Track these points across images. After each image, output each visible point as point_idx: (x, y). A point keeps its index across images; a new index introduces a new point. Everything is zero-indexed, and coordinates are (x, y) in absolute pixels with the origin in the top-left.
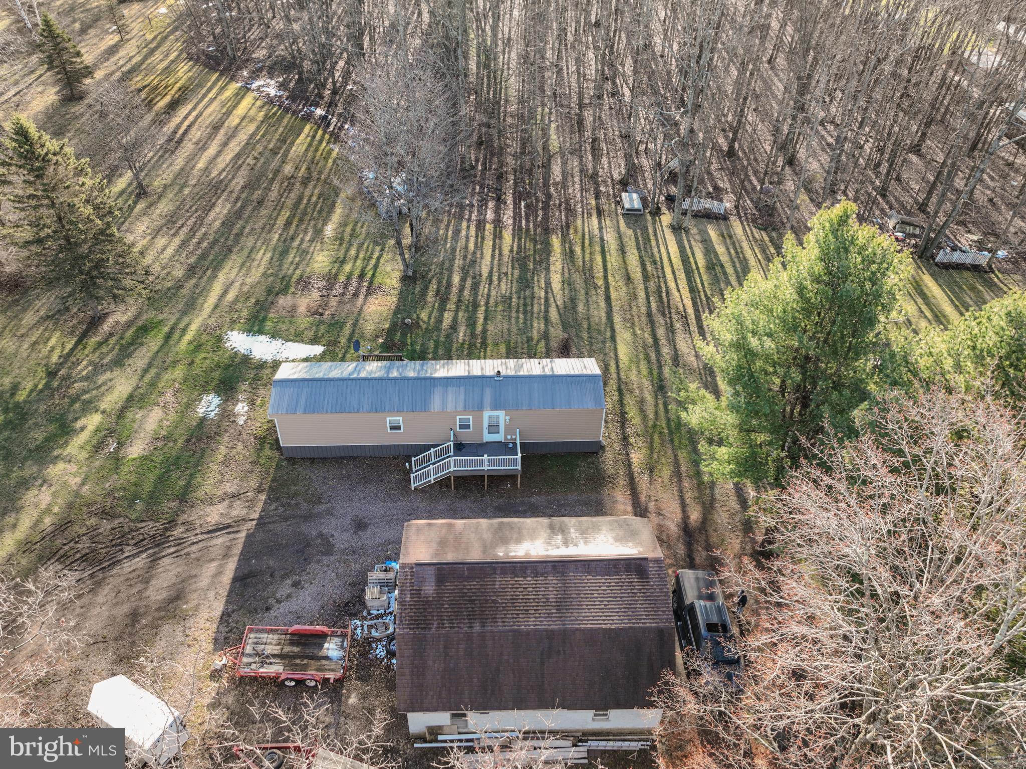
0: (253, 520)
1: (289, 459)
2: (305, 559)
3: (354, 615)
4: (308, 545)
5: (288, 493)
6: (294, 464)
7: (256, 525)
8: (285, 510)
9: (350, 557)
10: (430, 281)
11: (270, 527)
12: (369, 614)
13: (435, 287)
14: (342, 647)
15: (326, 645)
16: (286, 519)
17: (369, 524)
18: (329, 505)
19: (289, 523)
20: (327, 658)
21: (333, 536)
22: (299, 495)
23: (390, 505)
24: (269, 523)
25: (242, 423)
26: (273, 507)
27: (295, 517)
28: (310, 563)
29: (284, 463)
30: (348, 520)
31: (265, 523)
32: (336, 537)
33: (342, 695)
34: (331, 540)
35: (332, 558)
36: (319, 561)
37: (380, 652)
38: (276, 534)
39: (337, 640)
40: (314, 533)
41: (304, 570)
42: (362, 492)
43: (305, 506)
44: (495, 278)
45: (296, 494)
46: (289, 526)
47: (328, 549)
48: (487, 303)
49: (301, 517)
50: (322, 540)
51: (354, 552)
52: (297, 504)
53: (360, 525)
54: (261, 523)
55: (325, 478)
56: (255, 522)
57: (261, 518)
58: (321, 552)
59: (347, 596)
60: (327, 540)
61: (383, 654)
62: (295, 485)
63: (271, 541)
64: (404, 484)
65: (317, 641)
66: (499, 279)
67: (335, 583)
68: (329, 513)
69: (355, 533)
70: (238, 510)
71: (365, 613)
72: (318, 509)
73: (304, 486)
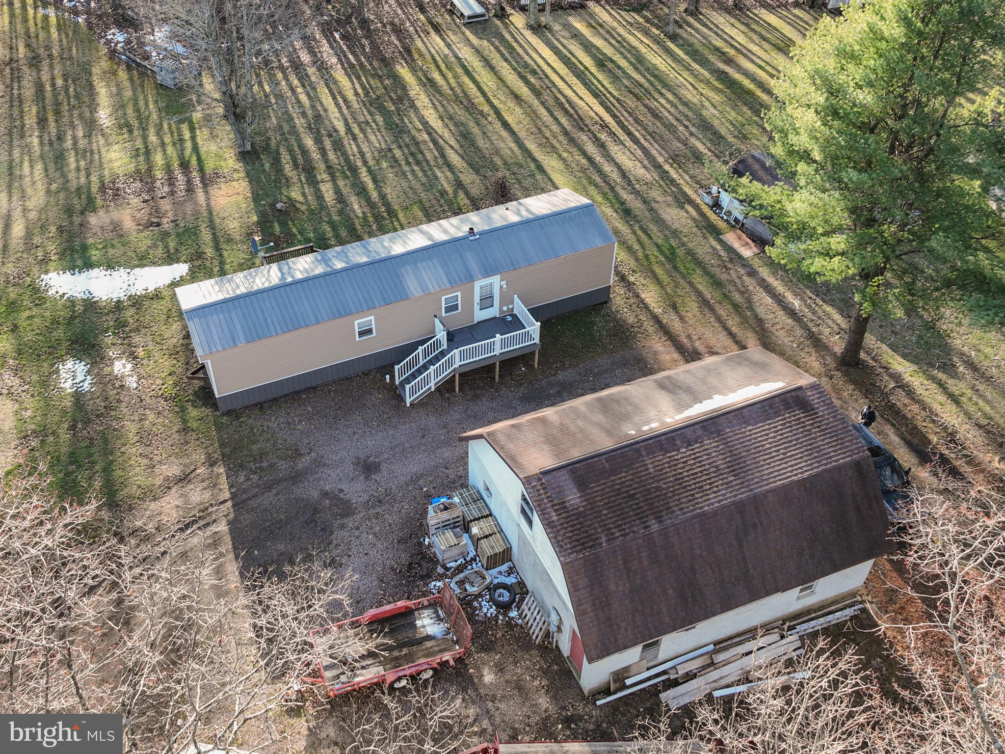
0: (225, 501)
1: (229, 413)
2: (322, 530)
3: (428, 576)
4: (316, 511)
5: (251, 456)
6: (237, 417)
7: (234, 506)
8: (261, 477)
9: (379, 510)
10: (278, 153)
11: (253, 503)
12: (447, 569)
13: (288, 157)
14: (439, 619)
15: (419, 623)
16: (269, 488)
17: (379, 463)
18: (313, 455)
19: (274, 491)
20: (429, 638)
21: (341, 491)
22: (267, 453)
23: (391, 432)
24: (248, 499)
25: (135, 385)
26: (242, 479)
27: (279, 482)
28: (332, 533)
29: (225, 419)
30: (349, 468)
31: (244, 501)
32: (346, 491)
33: (471, 676)
34: (342, 495)
35: (358, 518)
36: (342, 527)
37: (487, 609)
38: (266, 510)
39: (426, 612)
40: (315, 494)
41: (330, 543)
42: (348, 427)
43: (282, 465)
44: (356, 131)
45: (262, 454)
46: (277, 494)
47: (346, 509)
48: (365, 163)
49: (286, 479)
50: (331, 499)
51: (379, 501)
52: (271, 466)
53: (369, 468)
54: (239, 501)
55: (289, 423)
56: (229, 504)
57: (233, 496)
58: (338, 514)
59: (405, 558)
60: (336, 497)
61: (493, 610)
62: (254, 443)
63: (265, 521)
64: (394, 402)
65: (403, 622)
66: (363, 131)
67: (379, 544)
68: (319, 463)
69: (367, 478)
70: (197, 495)
71: (440, 570)
72: (302, 463)
73: (268, 440)
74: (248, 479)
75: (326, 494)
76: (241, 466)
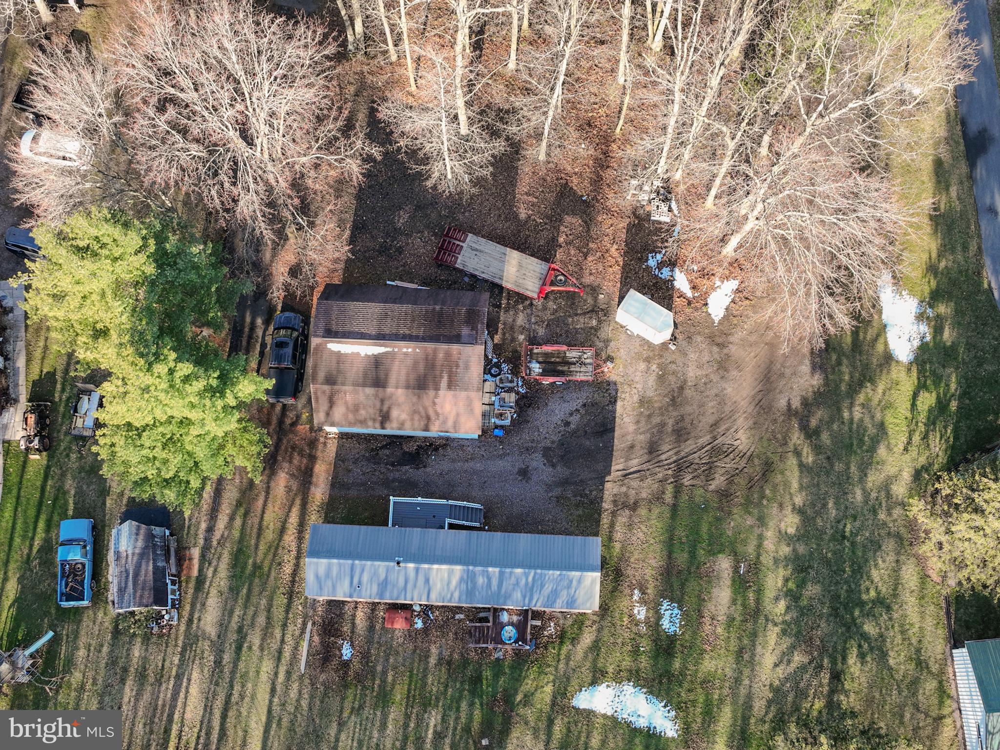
0: (608, 482)
4: (562, 457)
5: (584, 507)
7: (604, 477)
8: (584, 490)
9: (530, 445)
11: (594, 475)
14: (530, 370)
15: (541, 371)
16: (581, 481)
17: (517, 474)
18: (550, 495)
19: (579, 478)
20: (539, 363)
21: (544, 465)
22: (575, 505)
24: (595, 479)
26: (594, 493)
27: (575, 483)
28: (559, 441)
30: (534, 478)
31: (599, 478)
32: (542, 463)
34: (545, 462)
35: (543, 444)
36: (553, 442)
38: (588, 468)
40: (559, 468)
41: (563, 435)
43: (569, 494)
46: (579, 475)
47: (546, 451)
49: (571, 483)
50: (552, 461)
51: (528, 450)
52: (575, 496)
53: (524, 473)
54: (602, 479)
56: (607, 479)
57: (603, 483)
58: (553, 451)
59: (530, 411)
60: (548, 461)
61: (503, 366)
62: (579, 516)
63: (591, 462)
64: (490, 514)
68: (549, 487)
69: (528, 467)
72: (557, 491)
73: (571, 514)
74: (591, 491)
75: (554, 466)
76: (592, 502)
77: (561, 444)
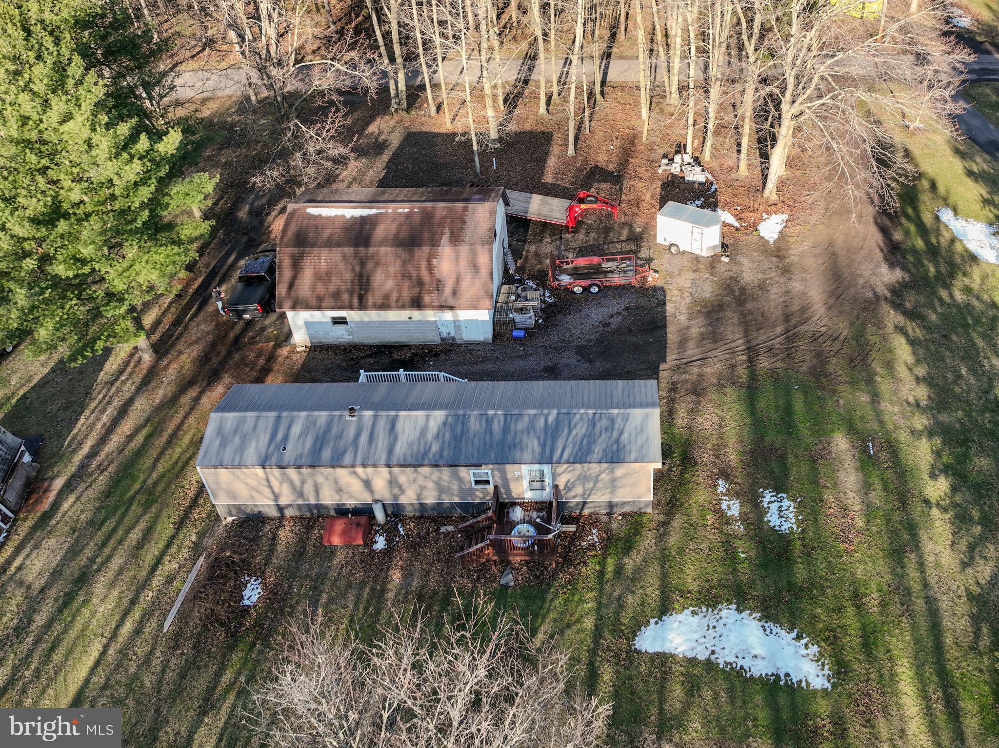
21: (579, 361)
24: (647, 369)
28: (597, 340)
31: (650, 368)
32: (575, 360)
34: (580, 358)
35: (576, 344)
36: (589, 341)
40: (597, 363)
41: (601, 334)
47: (581, 350)
50: (588, 358)
54: (654, 369)
58: (588, 348)
59: (559, 318)
60: (583, 357)
67: (571, 327)
69: (556, 365)
77: (600, 341)
